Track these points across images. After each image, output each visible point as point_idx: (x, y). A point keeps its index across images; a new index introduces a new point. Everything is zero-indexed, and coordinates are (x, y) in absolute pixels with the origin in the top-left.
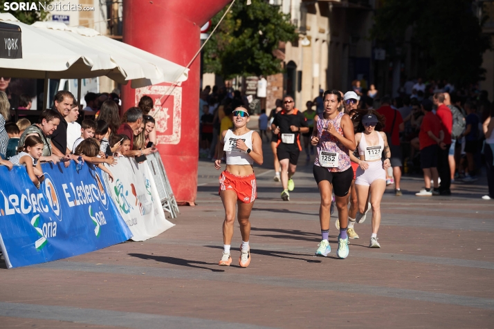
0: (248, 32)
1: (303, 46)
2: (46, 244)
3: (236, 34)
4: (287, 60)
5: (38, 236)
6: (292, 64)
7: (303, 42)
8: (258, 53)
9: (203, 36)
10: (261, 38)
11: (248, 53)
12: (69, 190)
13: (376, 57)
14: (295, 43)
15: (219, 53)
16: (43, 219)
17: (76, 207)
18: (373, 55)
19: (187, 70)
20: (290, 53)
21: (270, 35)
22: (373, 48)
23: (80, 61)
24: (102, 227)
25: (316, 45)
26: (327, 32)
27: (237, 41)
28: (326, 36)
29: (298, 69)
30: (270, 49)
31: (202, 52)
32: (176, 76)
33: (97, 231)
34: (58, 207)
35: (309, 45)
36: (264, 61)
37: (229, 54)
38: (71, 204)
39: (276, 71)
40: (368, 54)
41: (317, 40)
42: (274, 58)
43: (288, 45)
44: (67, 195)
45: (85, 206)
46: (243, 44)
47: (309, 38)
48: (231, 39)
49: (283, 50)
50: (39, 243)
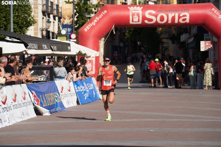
13: (120, 46)
18: (119, 45)
22: (119, 43)
33: (94, 96)
38: (90, 89)
40: (117, 44)
41: (102, 40)
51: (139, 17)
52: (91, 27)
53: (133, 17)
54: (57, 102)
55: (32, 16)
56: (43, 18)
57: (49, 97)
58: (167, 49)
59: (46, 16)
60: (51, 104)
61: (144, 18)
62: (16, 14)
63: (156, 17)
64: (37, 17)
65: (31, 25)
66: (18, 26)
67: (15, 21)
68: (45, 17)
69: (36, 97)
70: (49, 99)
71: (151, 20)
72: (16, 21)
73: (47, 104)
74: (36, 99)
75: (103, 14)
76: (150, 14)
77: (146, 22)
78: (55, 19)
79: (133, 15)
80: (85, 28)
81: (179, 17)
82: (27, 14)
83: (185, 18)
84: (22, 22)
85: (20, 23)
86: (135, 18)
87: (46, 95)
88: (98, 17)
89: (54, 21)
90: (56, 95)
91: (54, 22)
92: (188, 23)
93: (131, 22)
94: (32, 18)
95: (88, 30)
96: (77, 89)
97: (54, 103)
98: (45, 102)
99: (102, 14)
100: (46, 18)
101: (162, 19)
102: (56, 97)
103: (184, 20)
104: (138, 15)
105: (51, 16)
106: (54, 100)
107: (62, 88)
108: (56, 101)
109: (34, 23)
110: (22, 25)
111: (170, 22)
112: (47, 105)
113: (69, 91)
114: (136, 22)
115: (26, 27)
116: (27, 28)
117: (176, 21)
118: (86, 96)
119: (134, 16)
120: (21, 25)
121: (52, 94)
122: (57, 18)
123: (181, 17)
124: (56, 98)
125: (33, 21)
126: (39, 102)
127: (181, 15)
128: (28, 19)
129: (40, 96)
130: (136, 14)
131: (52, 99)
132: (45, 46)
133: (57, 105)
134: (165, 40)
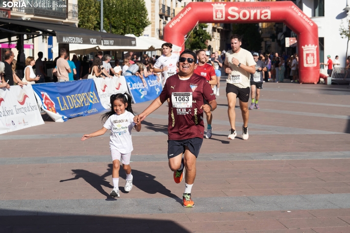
0: (197, 37)
2: (144, 97)
3: (194, 38)
4: (208, 45)
5: (141, 95)
6: (210, 46)
7: (213, 40)
8: (200, 43)
9: (185, 39)
10: (201, 39)
11: (198, 43)
12: (150, 82)
14: (211, 40)
15: (190, 43)
16: (142, 90)
17: (152, 87)
19: (181, 48)
20: (209, 43)
21: (204, 38)
23: (152, 47)
25: (216, 41)
27: (194, 40)
28: (219, 38)
29: (212, 47)
30: (204, 42)
31: (185, 43)
32: (178, 50)
34: (147, 86)
36: (202, 45)
37: (193, 43)
38: (151, 86)
39: (206, 48)
41: (217, 39)
42: (205, 44)
43: (209, 41)
45: (154, 86)
46: (196, 41)
48: (193, 39)
49: (207, 42)
50: (142, 97)
54: (91, 103)
56: (160, 20)
57: (75, 98)
60: (76, 107)
69: (48, 100)
70: (74, 101)
73: (69, 107)
74: (48, 103)
75: (187, 11)
87: (68, 96)
90: (92, 95)
97: (84, 105)
98: (66, 104)
102: (92, 97)
104: (221, 11)
106: (86, 101)
107: (105, 86)
108: (91, 101)
113: (117, 89)
121: (82, 94)
124: (92, 99)
126: (54, 106)
129: (58, 98)
130: (219, 11)
131: (81, 101)
132: (95, 40)
133: (91, 106)
134: (268, 39)
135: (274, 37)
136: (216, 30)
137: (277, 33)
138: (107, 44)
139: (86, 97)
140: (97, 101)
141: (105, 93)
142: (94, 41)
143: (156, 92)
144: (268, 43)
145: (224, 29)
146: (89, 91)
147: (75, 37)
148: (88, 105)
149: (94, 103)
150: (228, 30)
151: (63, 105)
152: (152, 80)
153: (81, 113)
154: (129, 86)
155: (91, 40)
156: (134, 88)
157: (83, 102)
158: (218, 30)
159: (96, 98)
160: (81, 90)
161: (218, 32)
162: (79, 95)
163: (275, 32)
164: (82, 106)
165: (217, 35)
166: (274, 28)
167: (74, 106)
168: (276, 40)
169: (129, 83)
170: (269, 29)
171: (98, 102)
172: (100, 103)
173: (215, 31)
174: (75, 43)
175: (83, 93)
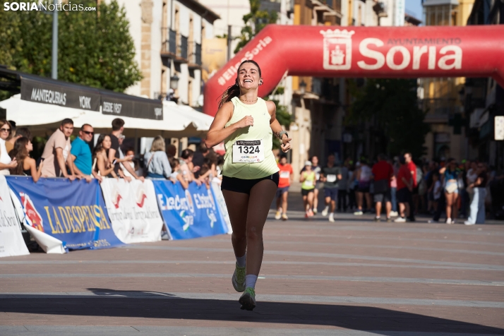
1: (294, 131)
2: (189, 228)
5: (184, 224)
7: (293, 128)
12: (197, 198)
13: (345, 140)
16: (186, 214)
17: (201, 209)
18: (343, 138)
22: (343, 134)
23: (191, 125)
24: (215, 223)
25: (302, 130)
26: (310, 121)
28: (308, 124)
33: (212, 225)
34: (193, 207)
35: (298, 130)
38: (199, 207)
40: (339, 137)
41: (302, 126)
44: (197, 201)
45: (205, 209)
47: (298, 125)
50: (185, 227)
51: (345, 53)
52: (233, 74)
53: (330, 53)
54: (97, 228)
55: (135, 64)
56: (163, 71)
57: (71, 214)
58: (445, 148)
59: (169, 67)
60: (75, 231)
61: (357, 56)
62: (98, 58)
63: (385, 53)
64: (149, 66)
65: (132, 83)
66: (102, 84)
67: (96, 74)
68: (167, 70)
69: (32, 209)
70: (71, 219)
71: (373, 61)
72: (99, 75)
73: (65, 230)
74: (31, 214)
75: (262, 46)
76: (371, 47)
77: (362, 64)
78: (192, 74)
79: (332, 48)
80: (219, 77)
81: (439, 56)
82: (122, 58)
83: (451, 57)
84: (111, 76)
85: (106, 79)
86: (335, 55)
87: (60, 208)
88: (251, 52)
89: (191, 79)
90: (98, 211)
91: (190, 82)
92: (458, 70)
93: (326, 66)
94: (135, 67)
95: (226, 81)
96: (163, 205)
97: (86, 229)
98: (58, 223)
99: (259, 46)
100: (170, 71)
101: (398, 58)
102: (98, 215)
103: (450, 62)
104: (343, 49)
105: (184, 67)
106: (90, 223)
107: (119, 198)
108: (97, 224)
109: (137, 80)
110: (111, 84)
111: (416, 66)
112: (63, 232)
113: (140, 205)
114: (337, 65)
115: (120, 87)
116: (121, 90)
117: (431, 66)
118: (188, 221)
119: (333, 52)
120: (109, 83)
121: (83, 207)
122: (197, 73)
123: (443, 55)
124: (98, 219)
125: (136, 75)
126: (41, 222)
127: (443, 51)
128: (126, 71)
129: (47, 208)
130: (337, 47)
131: (82, 220)
132: (88, 102)
133: (97, 234)
134: (441, 128)
135: (458, 122)
136: (302, 102)
137: (469, 111)
138: (108, 111)
139: (87, 213)
140: (106, 226)
141: (119, 210)
142: (86, 103)
143: (210, 221)
144: (442, 139)
145: (323, 100)
146: (92, 204)
147: (54, 90)
148: (93, 232)
149: (101, 228)
150: (332, 102)
151: (54, 224)
152: (201, 195)
153: (84, 245)
154: (161, 202)
155: (82, 99)
156: (170, 208)
157: (85, 222)
158: (308, 102)
159: (104, 219)
160: (80, 197)
161: (307, 107)
162: (78, 208)
163: (462, 109)
164: (84, 230)
165: (303, 115)
166: (459, 97)
167: (72, 230)
168: (463, 129)
169: (160, 196)
170: (445, 102)
171: (108, 227)
172: (111, 230)
173: (299, 105)
174: (52, 104)
175: (83, 205)
